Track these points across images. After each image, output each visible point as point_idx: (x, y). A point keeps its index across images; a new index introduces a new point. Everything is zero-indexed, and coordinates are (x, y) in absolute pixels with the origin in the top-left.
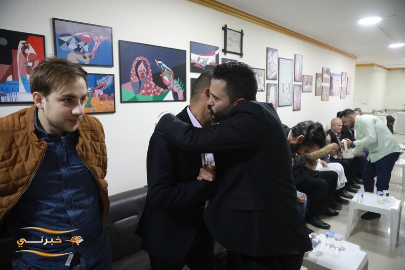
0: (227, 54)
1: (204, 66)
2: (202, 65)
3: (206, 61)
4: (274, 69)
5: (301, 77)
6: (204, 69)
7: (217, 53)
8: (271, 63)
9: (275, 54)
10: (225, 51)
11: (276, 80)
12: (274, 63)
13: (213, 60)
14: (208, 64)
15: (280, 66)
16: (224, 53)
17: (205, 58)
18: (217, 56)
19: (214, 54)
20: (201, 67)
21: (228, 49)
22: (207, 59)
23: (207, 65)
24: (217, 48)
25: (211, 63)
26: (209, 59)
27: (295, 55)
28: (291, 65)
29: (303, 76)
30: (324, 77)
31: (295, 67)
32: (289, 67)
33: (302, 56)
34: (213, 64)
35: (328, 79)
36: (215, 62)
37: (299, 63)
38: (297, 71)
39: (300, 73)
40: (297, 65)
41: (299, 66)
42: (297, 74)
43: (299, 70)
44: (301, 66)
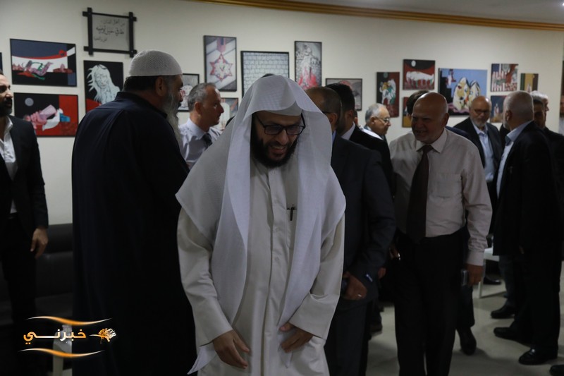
0: (96, 54)
1: (43, 74)
2: (38, 73)
3: (47, 67)
4: (227, 72)
6: (43, 79)
7: (70, 53)
8: (217, 61)
9: (230, 46)
10: (90, 49)
11: (234, 90)
12: (225, 61)
13: (63, 65)
14: (50, 70)
15: (245, 67)
16: (87, 53)
17: (45, 62)
18: (72, 60)
19: (64, 55)
20: (35, 76)
21: (95, 46)
22: (49, 64)
23: (48, 74)
24: (71, 46)
25: (59, 69)
26: (52, 64)
27: (296, 42)
28: (281, 62)
29: (327, 79)
30: (412, 78)
31: (297, 64)
32: (274, 67)
33: (320, 43)
34: (63, 71)
35: (429, 81)
36: (66, 67)
37: (310, 56)
38: (303, 71)
39: (312, 76)
40: (303, 62)
41: (309, 62)
42: (302, 78)
43: (311, 69)
44: (317, 63)
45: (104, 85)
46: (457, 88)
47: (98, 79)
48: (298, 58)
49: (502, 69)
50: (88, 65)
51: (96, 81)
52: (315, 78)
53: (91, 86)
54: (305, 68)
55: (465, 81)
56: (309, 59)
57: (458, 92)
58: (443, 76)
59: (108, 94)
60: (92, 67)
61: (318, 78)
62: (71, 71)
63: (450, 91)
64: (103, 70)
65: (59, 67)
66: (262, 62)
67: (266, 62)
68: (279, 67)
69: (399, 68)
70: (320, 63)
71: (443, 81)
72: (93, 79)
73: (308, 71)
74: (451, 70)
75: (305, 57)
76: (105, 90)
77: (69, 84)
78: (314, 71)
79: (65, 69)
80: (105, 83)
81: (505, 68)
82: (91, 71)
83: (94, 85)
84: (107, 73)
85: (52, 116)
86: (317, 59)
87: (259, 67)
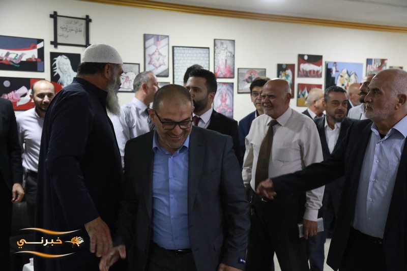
0: (59, 47)
1: (18, 62)
2: (14, 61)
3: (21, 56)
4: (161, 62)
5: (229, 72)
6: (18, 66)
7: (39, 46)
8: (153, 54)
9: (164, 42)
10: (55, 43)
11: (167, 76)
12: (160, 54)
13: (33, 56)
14: (24, 59)
15: (175, 58)
16: (53, 46)
17: (20, 53)
18: (41, 52)
19: (35, 47)
20: (12, 64)
21: (59, 41)
22: (23, 54)
23: (22, 62)
24: (40, 41)
25: (30, 59)
26: (25, 54)
27: (215, 40)
28: (203, 55)
29: (238, 69)
30: (305, 69)
31: (216, 57)
32: (198, 58)
33: (234, 41)
34: (34, 60)
35: (318, 72)
36: (36, 57)
37: (226, 51)
38: (220, 63)
39: (227, 66)
40: (220, 54)
41: (225, 55)
42: (219, 68)
43: (226, 61)
44: (231, 56)
45: (66, 71)
46: (339, 77)
47: (61, 67)
48: (216, 52)
49: (375, 63)
50: (54, 56)
51: (59, 68)
52: (229, 67)
53: (55, 72)
54: (222, 60)
55: (346, 72)
56: (225, 53)
57: (340, 80)
58: (329, 67)
59: (69, 78)
60: (57, 57)
61: (232, 68)
62: (39, 60)
63: (334, 79)
64: (65, 60)
65: (30, 57)
66: (188, 55)
67: (192, 55)
68: (202, 59)
69: (294, 61)
70: (234, 56)
71: (329, 71)
72: (57, 67)
73: (224, 61)
74: (335, 63)
75: (222, 51)
76: (67, 75)
77: (38, 70)
78: (229, 62)
79: (35, 59)
80: (66, 70)
81: (377, 62)
82: (55, 60)
83: (57, 71)
84: (68, 62)
85: (25, 95)
86: (231, 53)
87: (186, 58)
